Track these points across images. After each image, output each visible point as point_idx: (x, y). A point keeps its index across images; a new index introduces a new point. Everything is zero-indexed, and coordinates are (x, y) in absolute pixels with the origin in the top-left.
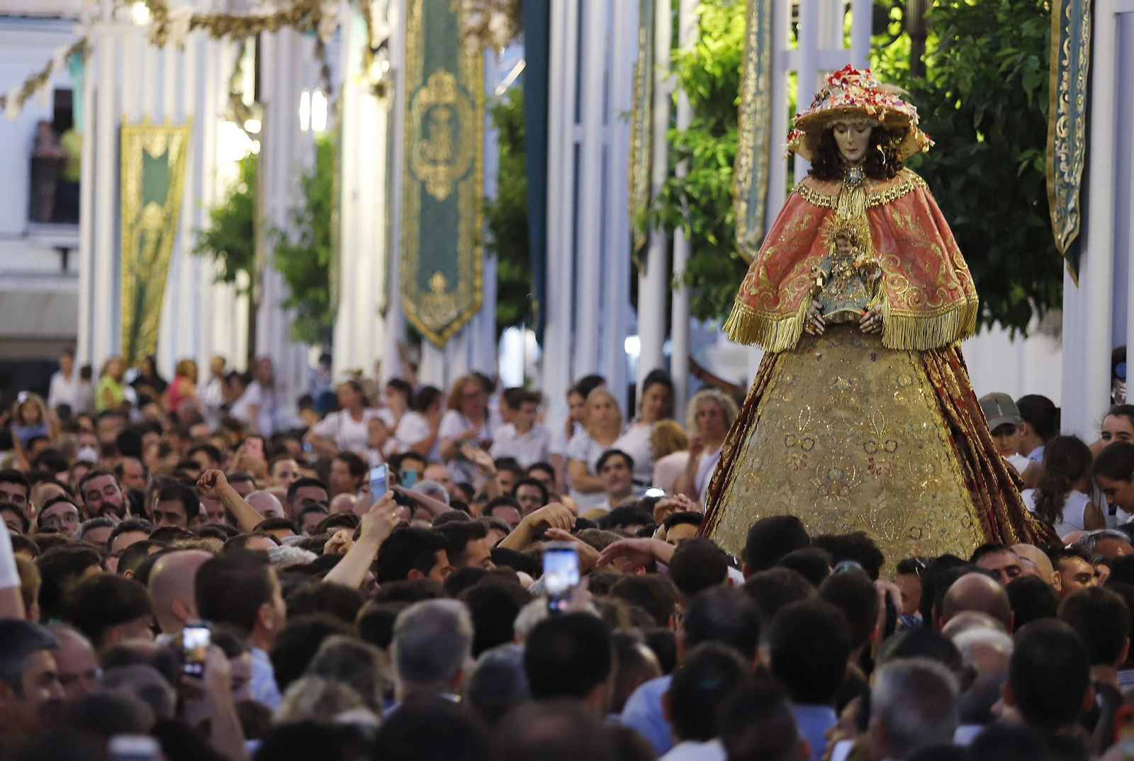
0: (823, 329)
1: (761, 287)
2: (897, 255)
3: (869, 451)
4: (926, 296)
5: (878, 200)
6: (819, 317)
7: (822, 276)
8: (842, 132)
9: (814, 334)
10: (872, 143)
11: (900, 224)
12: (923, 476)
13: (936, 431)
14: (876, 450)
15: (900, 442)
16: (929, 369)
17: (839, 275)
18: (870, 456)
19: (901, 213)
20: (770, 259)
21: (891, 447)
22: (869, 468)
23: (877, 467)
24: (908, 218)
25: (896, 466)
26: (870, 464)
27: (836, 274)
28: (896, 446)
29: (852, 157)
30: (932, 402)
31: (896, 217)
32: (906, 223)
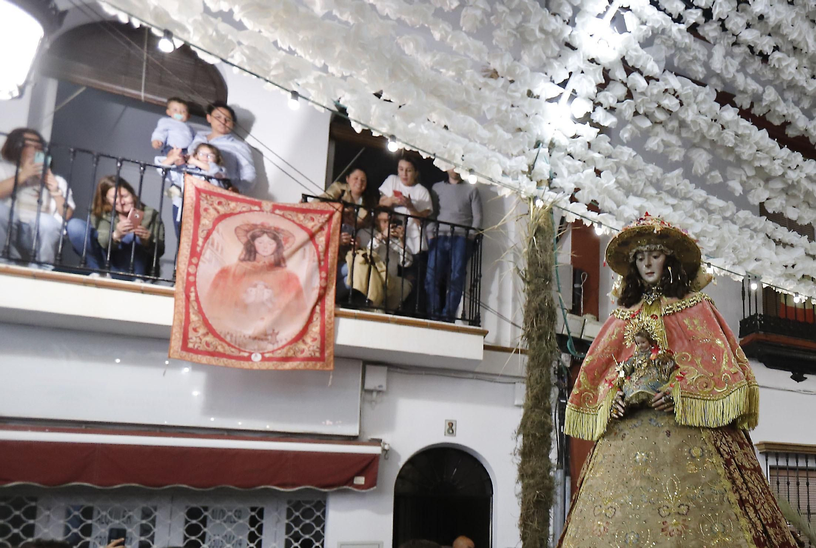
0: (623, 411)
1: (581, 388)
2: (688, 352)
3: (663, 515)
4: (712, 382)
5: (671, 309)
6: (620, 402)
7: (624, 369)
8: (641, 260)
9: (617, 417)
10: (664, 267)
11: (690, 328)
12: (715, 535)
13: (726, 495)
14: (670, 514)
15: (692, 505)
16: (719, 443)
17: (638, 367)
18: (663, 520)
19: (691, 318)
20: (589, 365)
21: (684, 509)
22: (663, 530)
23: (670, 529)
24: (696, 322)
25: (687, 527)
26: (664, 527)
27: (636, 367)
28: (688, 509)
29: (651, 279)
30: (721, 471)
31: (686, 322)
32: (696, 326)
